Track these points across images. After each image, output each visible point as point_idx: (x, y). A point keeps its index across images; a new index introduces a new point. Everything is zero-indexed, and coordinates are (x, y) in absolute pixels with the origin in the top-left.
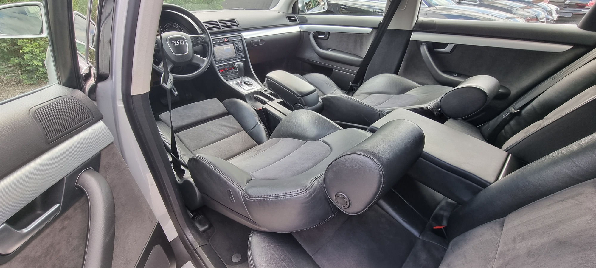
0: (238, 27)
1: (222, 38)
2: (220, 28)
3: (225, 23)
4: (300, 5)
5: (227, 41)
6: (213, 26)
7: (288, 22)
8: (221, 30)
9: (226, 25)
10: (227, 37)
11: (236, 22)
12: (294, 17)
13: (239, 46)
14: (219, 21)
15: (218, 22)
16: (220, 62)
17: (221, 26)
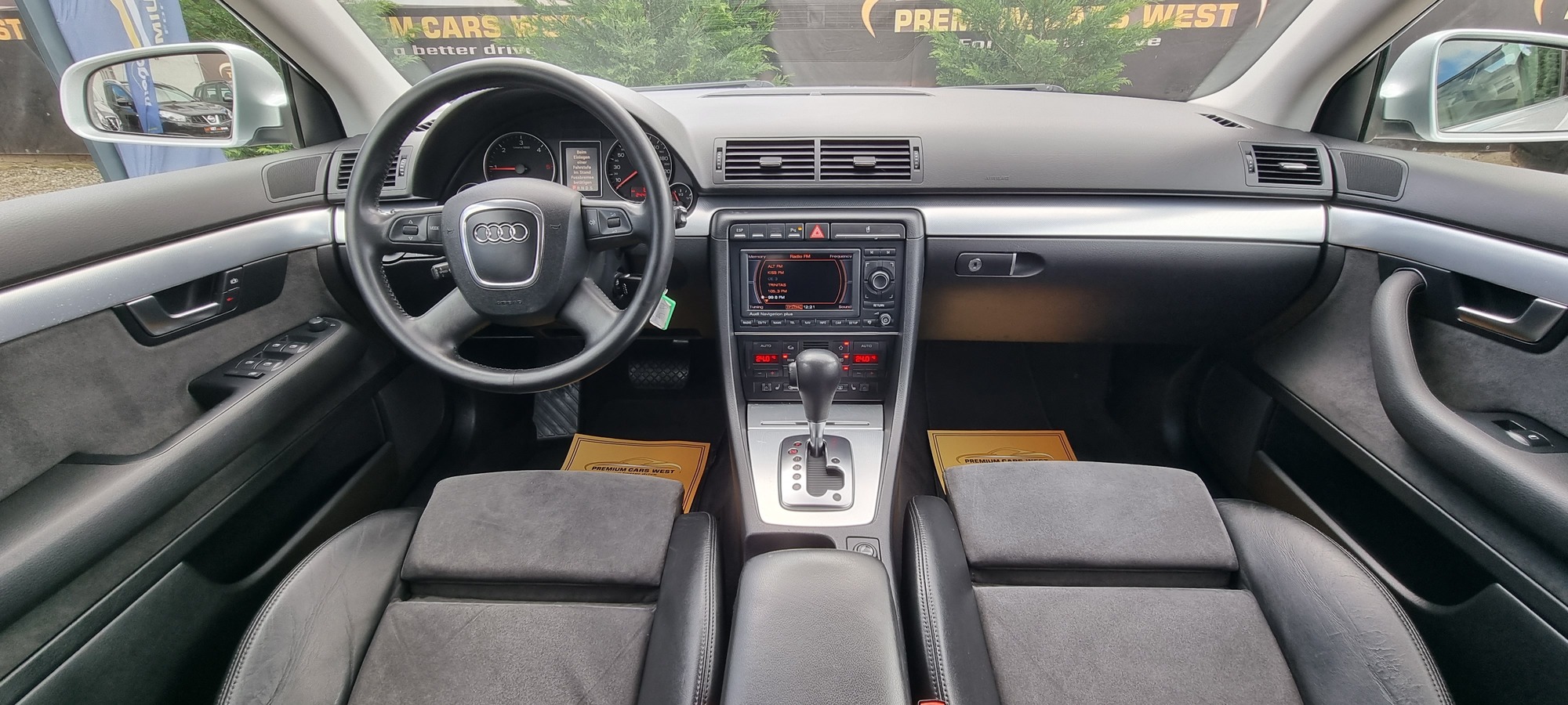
0: (908, 177)
1: (804, 221)
2: (812, 177)
3: (852, 157)
4: (1392, 89)
5: (821, 235)
6: (784, 164)
7: (1252, 183)
8: (818, 183)
9: (851, 163)
10: (830, 221)
11: (914, 155)
12: (1309, 155)
13: (880, 269)
14: (823, 142)
15: (817, 146)
16: (760, 323)
17: (818, 167)
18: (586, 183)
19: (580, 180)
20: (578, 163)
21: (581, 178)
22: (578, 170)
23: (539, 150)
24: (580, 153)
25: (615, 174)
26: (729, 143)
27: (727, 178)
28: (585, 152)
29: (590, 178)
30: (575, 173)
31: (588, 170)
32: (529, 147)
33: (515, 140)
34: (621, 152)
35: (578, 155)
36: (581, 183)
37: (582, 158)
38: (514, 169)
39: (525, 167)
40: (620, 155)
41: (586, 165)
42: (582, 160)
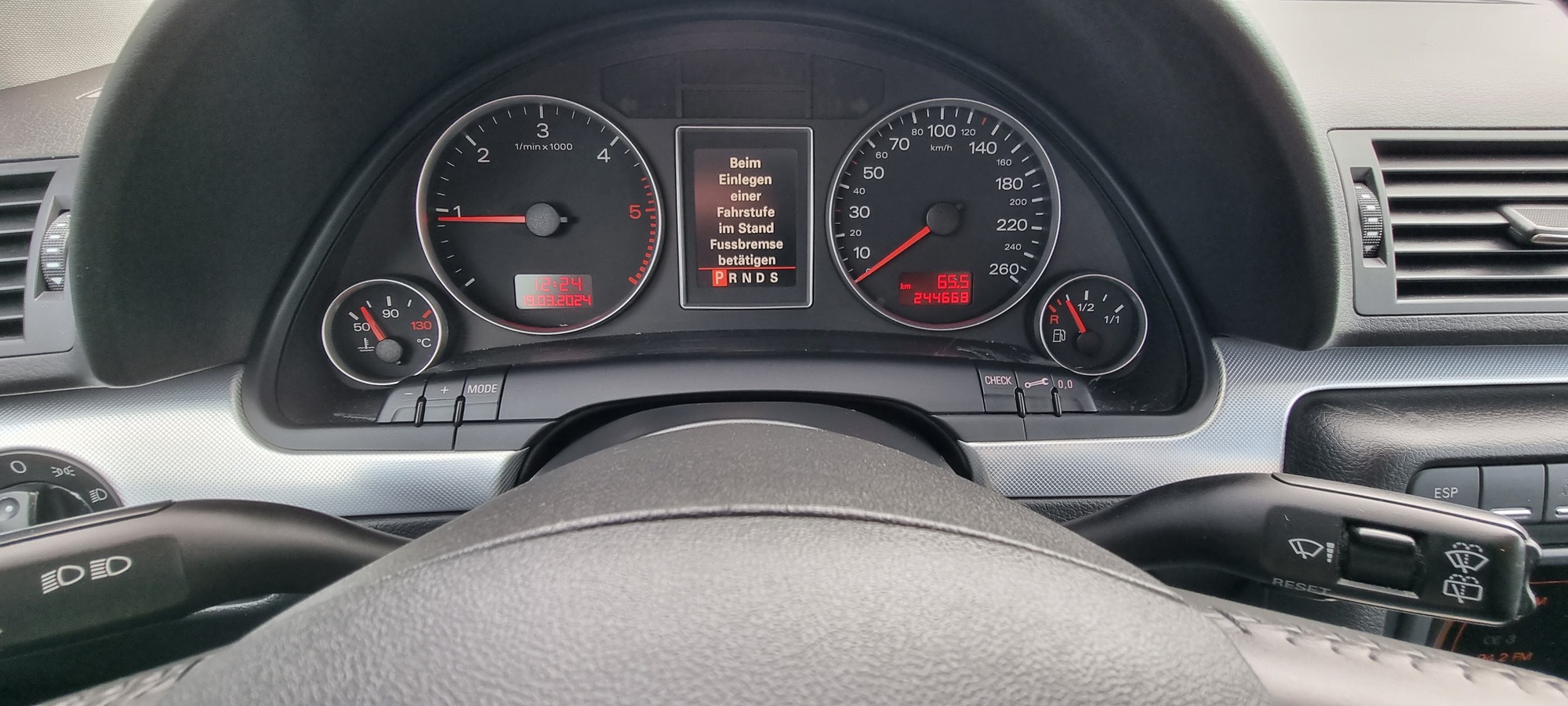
18: (758, 262)
19: (737, 252)
20: (734, 197)
21: (741, 245)
22: (735, 221)
23: (604, 156)
24: (741, 164)
25: (854, 233)
26: (1385, 150)
27: (1406, 289)
28: (757, 163)
29: (772, 245)
30: (722, 229)
31: (765, 221)
32: (568, 147)
33: (521, 122)
34: (875, 162)
35: (735, 172)
36: (742, 260)
37: (746, 180)
38: (522, 219)
39: (561, 210)
40: (870, 173)
41: (757, 205)
42: (747, 189)
